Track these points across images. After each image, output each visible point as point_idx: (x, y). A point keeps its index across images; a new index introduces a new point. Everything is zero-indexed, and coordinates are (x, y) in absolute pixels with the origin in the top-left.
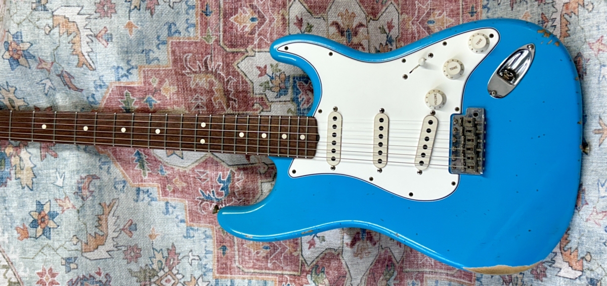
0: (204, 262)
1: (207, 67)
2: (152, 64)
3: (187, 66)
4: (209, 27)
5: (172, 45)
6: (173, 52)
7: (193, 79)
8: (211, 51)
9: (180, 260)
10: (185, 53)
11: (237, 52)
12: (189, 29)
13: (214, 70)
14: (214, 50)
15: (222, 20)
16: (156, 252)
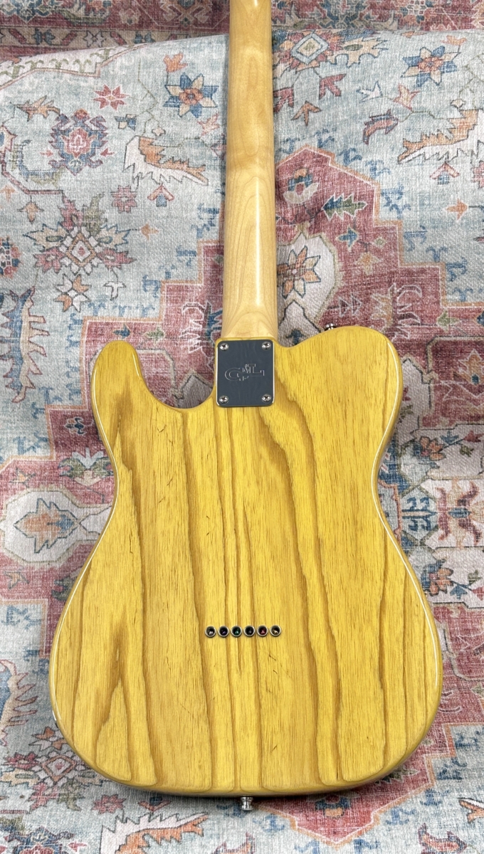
0: (109, 304)
1: (403, 318)
2: (404, 241)
3: (403, 289)
4: (461, 321)
5: (434, 269)
6: (423, 271)
7: (384, 296)
8: (427, 325)
9: (112, 270)
10: (423, 288)
11: (427, 358)
12: (458, 293)
13: (398, 327)
14: (427, 328)
15: (473, 339)
16: (124, 234)
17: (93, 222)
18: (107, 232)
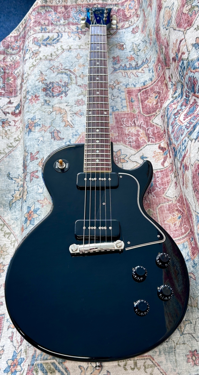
1: (135, 123)
3: (124, 124)
4: (134, 107)
8: (137, 116)
10: (122, 118)
11: (151, 115)
13: (139, 125)
15: (140, 104)
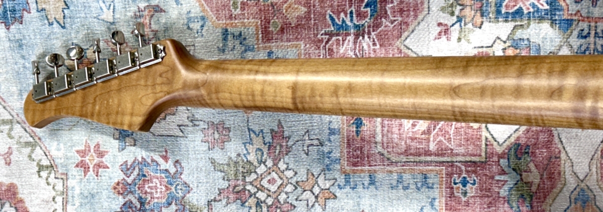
9: (291, 147)
16: (253, 135)
17: (241, 169)
18: (251, 154)
